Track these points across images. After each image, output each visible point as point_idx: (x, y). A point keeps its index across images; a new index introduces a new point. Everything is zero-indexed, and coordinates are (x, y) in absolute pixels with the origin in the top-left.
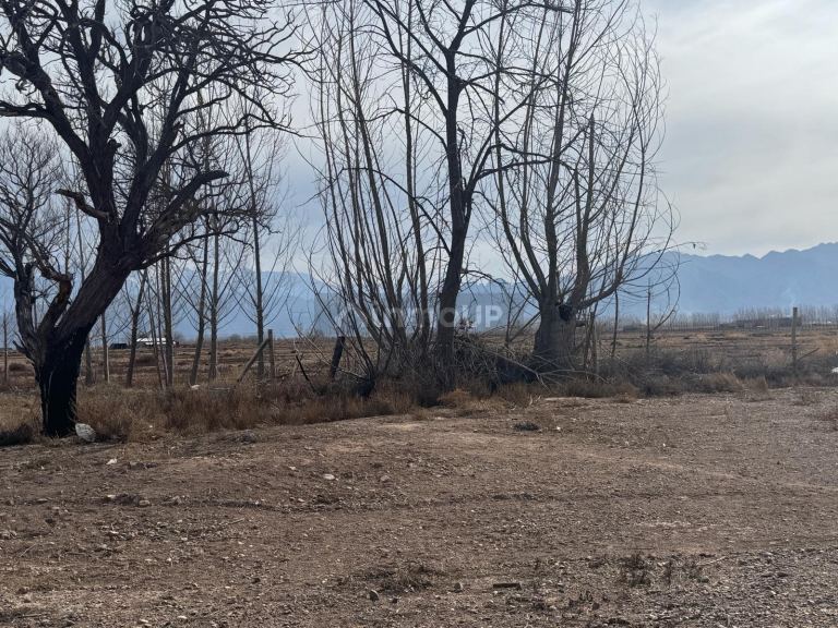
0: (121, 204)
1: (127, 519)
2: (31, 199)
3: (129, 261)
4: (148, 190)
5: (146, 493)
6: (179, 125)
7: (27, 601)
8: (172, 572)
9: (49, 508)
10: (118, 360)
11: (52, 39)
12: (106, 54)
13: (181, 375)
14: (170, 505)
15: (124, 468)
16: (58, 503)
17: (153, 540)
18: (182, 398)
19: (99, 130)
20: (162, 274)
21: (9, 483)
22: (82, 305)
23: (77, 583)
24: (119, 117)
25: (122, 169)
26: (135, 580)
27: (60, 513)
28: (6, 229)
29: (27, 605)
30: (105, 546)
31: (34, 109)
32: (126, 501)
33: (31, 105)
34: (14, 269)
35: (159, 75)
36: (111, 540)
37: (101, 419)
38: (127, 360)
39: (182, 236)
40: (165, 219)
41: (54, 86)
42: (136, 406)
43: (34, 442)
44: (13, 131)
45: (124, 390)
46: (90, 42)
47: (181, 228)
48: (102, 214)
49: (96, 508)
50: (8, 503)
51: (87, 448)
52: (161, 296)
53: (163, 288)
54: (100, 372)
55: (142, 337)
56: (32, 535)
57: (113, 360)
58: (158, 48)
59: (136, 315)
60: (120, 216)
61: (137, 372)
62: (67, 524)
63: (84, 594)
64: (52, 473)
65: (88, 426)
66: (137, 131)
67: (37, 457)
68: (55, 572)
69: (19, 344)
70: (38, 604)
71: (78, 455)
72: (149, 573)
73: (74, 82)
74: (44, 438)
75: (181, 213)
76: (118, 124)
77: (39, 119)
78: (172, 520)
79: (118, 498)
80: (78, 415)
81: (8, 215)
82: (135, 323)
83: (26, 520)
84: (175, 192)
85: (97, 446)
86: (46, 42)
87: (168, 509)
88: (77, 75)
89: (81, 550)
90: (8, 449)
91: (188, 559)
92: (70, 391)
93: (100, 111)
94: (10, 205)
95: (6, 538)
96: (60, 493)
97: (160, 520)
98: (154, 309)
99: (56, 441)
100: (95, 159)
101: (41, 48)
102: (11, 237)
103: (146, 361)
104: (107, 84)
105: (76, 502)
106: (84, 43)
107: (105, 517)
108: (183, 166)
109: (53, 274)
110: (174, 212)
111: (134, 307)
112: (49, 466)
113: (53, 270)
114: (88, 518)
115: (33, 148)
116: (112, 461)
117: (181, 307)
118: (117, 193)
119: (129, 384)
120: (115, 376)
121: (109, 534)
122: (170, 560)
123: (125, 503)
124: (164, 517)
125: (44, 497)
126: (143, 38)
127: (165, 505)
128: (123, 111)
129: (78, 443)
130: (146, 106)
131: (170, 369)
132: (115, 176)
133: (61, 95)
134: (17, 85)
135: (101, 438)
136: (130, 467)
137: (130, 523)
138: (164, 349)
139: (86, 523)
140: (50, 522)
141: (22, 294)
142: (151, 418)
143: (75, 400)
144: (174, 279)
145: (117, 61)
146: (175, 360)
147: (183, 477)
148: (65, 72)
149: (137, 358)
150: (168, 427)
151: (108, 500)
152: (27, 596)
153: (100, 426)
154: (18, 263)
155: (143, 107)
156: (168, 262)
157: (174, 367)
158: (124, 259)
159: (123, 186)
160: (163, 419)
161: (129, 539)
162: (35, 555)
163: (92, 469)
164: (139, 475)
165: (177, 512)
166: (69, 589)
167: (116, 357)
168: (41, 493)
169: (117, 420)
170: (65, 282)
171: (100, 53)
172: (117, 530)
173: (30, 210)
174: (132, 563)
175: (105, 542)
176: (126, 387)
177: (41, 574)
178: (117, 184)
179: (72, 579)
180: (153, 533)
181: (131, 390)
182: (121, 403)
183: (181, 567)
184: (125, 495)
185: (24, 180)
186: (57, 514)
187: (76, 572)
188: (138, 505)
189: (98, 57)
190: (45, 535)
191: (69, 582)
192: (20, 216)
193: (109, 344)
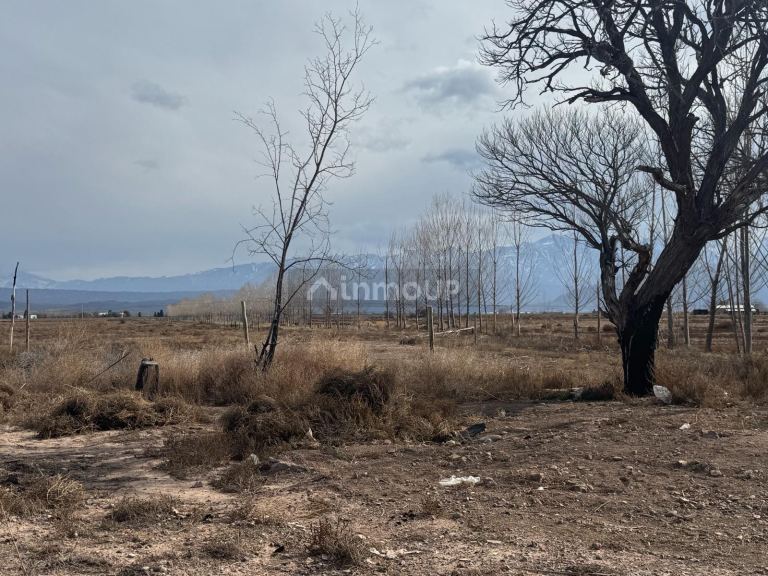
0: (698, 175)
1: (698, 487)
2: (616, 177)
3: (706, 231)
4: (726, 161)
5: (718, 463)
6: (759, 94)
7: (598, 558)
8: (744, 550)
9: (624, 467)
10: (699, 325)
11: (637, 25)
12: (689, 33)
13: (760, 342)
14: (742, 479)
15: (696, 435)
16: (632, 463)
17: (724, 513)
18: (758, 366)
19: (680, 107)
20: (742, 244)
21: (590, 438)
22: (660, 274)
23: (647, 547)
24: (699, 92)
25: (701, 143)
26: (705, 553)
27: (634, 473)
28: (594, 207)
29: (598, 562)
30: (675, 512)
31: (619, 93)
32: (697, 468)
33: (616, 89)
34: (600, 241)
35: (740, 45)
36: (682, 507)
37: (676, 383)
38: (707, 325)
39: (761, 204)
40: (743, 188)
41: (637, 70)
42: (713, 371)
43: (616, 400)
44: (602, 116)
45: (702, 354)
46: (672, 23)
47: (759, 197)
48: (680, 187)
49: (669, 473)
50: (587, 458)
51: (664, 410)
52: (740, 266)
53: (742, 257)
54: (681, 336)
55: (722, 303)
56: (607, 491)
57: (694, 325)
58: (739, 19)
59: (715, 283)
60: (697, 188)
61: (717, 337)
62: (640, 485)
63: (653, 560)
64: (628, 432)
65: (665, 388)
66: (716, 104)
67: (617, 414)
68: (627, 532)
69: (604, 310)
70: (608, 563)
71: (653, 416)
72: (719, 548)
73: (657, 64)
74: (625, 396)
75: (760, 182)
76: (697, 99)
77: (623, 102)
78: (744, 495)
79: (689, 465)
80: (656, 377)
81: (594, 193)
82: (714, 292)
83: (602, 475)
84: (755, 161)
85: (672, 408)
86: (631, 29)
87: (742, 483)
88: (659, 57)
89: (651, 513)
90: (593, 404)
91: (761, 539)
92: (648, 355)
93: (680, 87)
94: (597, 184)
95: (584, 491)
96: (634, 453)
97: (732, 493)
98: (733, 277)
99: (636, 400)
100: (674, 135)
101: (627, 35)
102: (598, 213)
103: (725, 327)
104: (688, 62)
105: (649, 464)
106: (667, 26)
107: (676, 482)
108: (763, 135)
109: (633, 245)
110: (752, 181)
111: (713, 275)
112: (627, 425)
113: (633, 242)
114: (660, 481)
115: (619, 129)
116: (686, 426)
117: (760, 276)
118: (694, 168)
119: (708, 348)
120: (696, 340)
121: (680, 501)
122: (741, 537)
123: (696, 471)
124: (737, 489)
125: (619, 455)
126: (724, 11)
127: (737, 478)
128: (702, 85)
129: (656, 404)
130: (726, 79)
131: (748, 336)
132: (693, 150)
133: (643, 78)
134: (601, 71)
135: (677, 401)
136: (702, 434)
137: (701, 492)
138: (742, 316)
139: (658, 487)
140: (624, 480)
141: (607, 264)
142: (725, 385)
143: (653, 363)
144: (753, 249)
145: (699, 39)
146: (754, 327)
147: (757, 451)
148: (648, 55)
149: (717, 323)
150: (743, 395)
151: (679, 465)
152: (599, 553)
153: (675, 388)
154: (604, 237)
155: (723, 80)
156: (747, 232)
157: (752, 334)
158: (700, 229)
159: (702, 159)
160: (739, 387)
161: (700, 508)
162: (609, 511)
163: (665, 432)
164: (711, 443)
165: (749, 487)
166: (639, 552)
167: (698, 322)
168: (617, 450)
169: (691, 384)
170: (644, 252)
171: (682, 33)
172: (688, 497)
173: (616, 188)
174: (702, 534)
175: (675, 508)
176: (706, 352)
177: (613, 532)
178: (696, 158)
179: (643, 542)
180: (724, 505)
181: (709, 354)
182: (697, 368)
183: (752, 547)
184: (697, 463)
185: (610, 160)
186: (630, 473)
187: (646, 536)
188: (709, 474)
189: (681, 37)
190: (619, 493)
191: (639, 544)
192: (606, 194)
193: (690, 310)
